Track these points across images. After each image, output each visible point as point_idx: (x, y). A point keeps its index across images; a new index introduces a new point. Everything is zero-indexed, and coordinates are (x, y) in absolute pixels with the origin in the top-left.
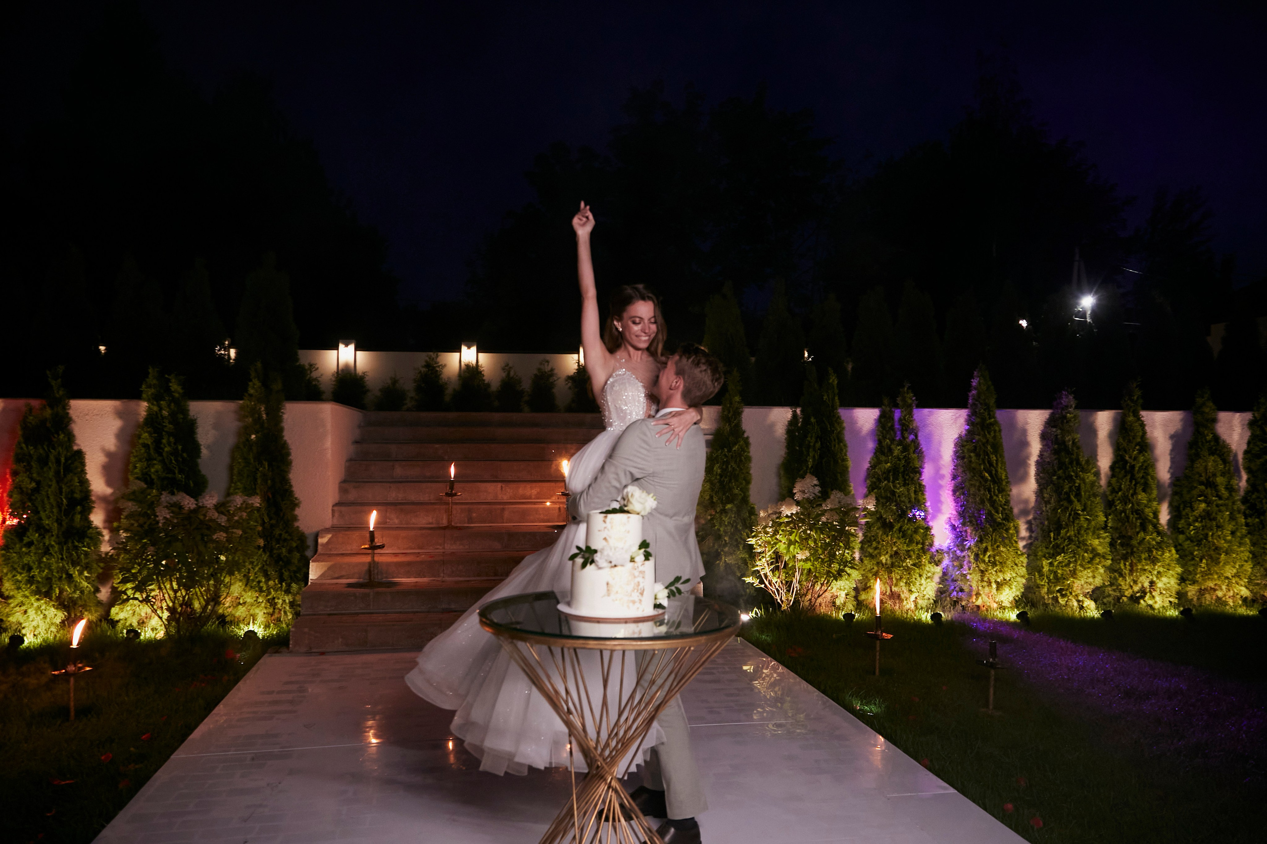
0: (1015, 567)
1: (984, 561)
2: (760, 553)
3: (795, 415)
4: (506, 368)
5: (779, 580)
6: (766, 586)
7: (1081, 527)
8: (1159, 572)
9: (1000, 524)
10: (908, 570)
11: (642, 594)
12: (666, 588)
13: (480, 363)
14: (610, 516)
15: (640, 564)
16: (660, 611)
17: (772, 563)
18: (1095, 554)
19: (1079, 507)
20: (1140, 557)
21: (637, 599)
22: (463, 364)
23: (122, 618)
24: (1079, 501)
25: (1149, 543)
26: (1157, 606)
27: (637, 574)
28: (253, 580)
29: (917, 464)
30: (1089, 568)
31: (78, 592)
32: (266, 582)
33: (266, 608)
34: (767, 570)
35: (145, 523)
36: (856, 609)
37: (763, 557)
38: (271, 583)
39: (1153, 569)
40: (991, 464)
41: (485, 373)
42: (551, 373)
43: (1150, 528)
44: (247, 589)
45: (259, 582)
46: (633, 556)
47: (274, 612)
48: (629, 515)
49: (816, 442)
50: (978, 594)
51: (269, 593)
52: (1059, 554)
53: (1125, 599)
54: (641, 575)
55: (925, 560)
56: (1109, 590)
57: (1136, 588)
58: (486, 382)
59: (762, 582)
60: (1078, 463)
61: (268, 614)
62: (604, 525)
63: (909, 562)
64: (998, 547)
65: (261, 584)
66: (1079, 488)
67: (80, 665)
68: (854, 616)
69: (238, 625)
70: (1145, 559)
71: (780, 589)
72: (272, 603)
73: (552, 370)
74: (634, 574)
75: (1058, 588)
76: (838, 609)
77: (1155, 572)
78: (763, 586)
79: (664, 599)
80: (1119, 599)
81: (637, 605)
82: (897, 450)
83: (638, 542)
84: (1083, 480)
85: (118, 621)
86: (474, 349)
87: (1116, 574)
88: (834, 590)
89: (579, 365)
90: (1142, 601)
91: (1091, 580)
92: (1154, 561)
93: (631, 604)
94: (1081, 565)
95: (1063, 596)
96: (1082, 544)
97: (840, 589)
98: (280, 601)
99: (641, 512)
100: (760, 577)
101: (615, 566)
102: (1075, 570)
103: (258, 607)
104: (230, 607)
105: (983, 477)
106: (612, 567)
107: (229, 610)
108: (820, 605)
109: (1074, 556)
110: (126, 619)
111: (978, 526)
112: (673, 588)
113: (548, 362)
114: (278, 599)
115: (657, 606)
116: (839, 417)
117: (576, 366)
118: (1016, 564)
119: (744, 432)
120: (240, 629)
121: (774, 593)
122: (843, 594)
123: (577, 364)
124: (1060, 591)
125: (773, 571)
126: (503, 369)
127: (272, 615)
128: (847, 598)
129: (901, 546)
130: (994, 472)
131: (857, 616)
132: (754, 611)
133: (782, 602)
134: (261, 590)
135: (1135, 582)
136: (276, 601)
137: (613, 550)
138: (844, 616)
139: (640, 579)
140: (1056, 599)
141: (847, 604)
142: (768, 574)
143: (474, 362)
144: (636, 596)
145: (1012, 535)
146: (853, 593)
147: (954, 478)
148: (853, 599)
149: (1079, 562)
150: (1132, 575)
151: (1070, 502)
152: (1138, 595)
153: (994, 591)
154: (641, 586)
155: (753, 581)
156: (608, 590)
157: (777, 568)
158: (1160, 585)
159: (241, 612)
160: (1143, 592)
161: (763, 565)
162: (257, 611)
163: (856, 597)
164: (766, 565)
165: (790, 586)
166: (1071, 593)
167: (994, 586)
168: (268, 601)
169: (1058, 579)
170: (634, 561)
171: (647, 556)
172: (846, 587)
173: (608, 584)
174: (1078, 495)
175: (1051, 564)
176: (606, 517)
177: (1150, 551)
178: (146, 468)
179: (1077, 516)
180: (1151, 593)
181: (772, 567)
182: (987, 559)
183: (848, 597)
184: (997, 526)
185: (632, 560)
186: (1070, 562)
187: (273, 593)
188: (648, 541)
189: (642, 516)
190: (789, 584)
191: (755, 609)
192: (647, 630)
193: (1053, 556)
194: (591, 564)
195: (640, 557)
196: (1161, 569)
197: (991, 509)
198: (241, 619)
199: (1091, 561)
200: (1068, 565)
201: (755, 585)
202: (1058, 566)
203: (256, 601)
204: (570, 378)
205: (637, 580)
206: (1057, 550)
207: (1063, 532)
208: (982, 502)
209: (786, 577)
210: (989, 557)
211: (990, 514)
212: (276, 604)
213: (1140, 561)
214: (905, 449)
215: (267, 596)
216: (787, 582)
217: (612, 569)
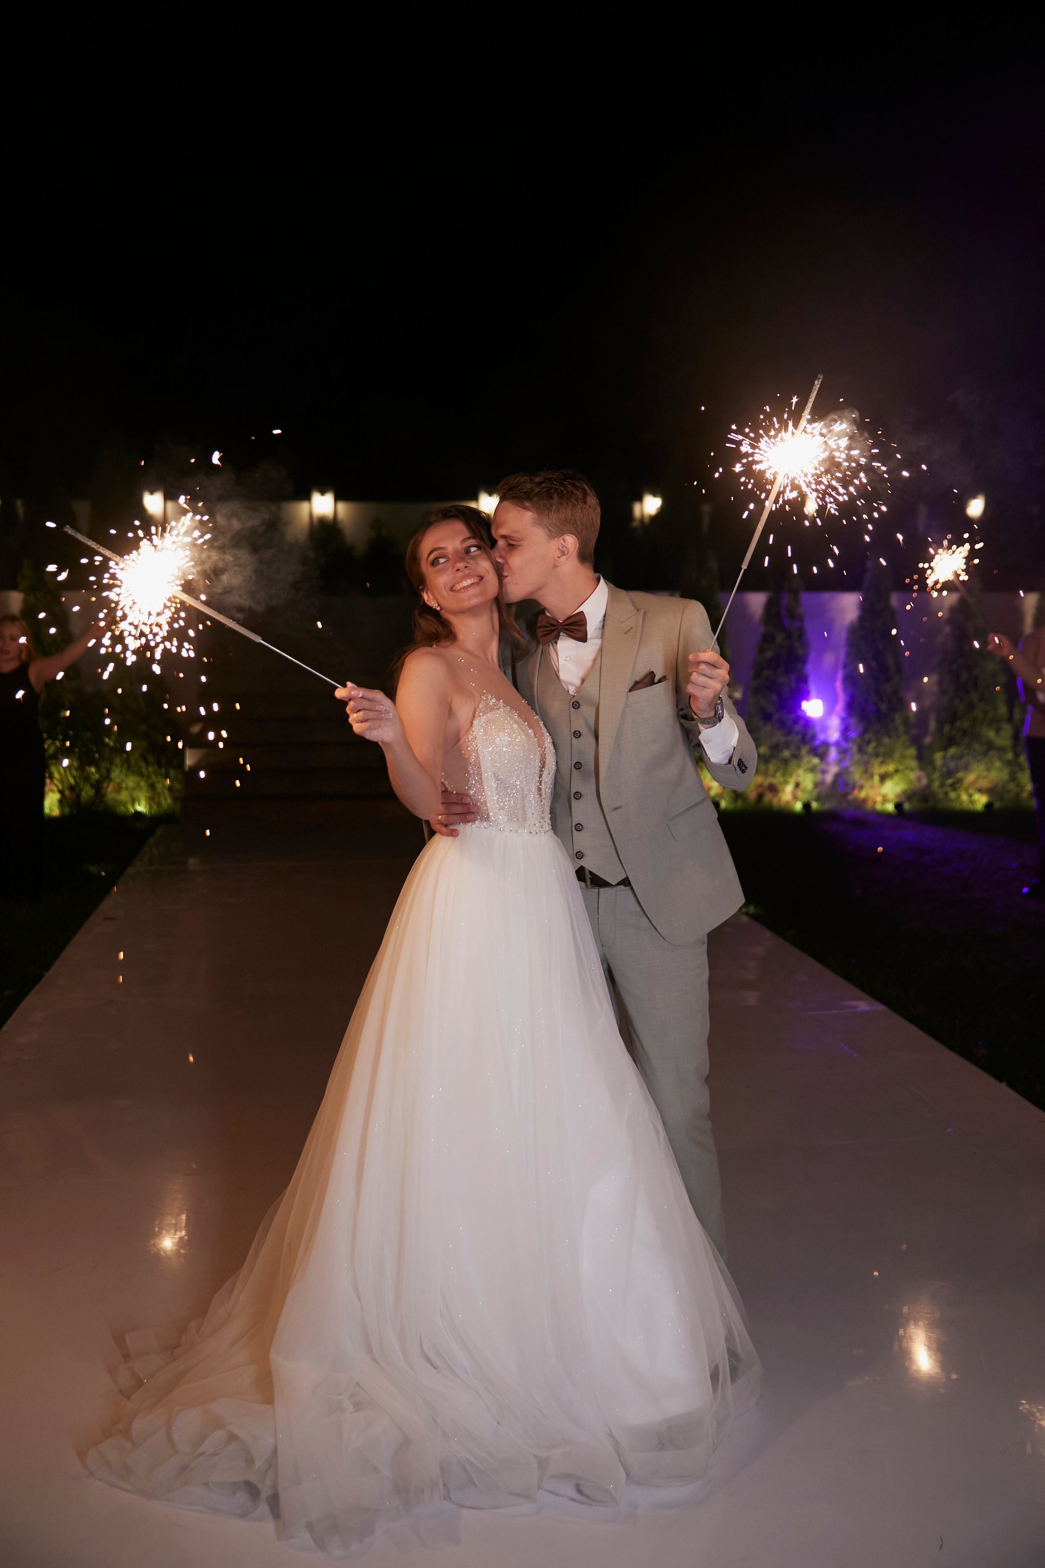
0: (905, 759)
1: (868, 753)
4: (376, 524)
7: (977, 718)
9: (886, 715)
10: (786, 762)
13: (339, 518)
18: (991, 745)
22: (315, 518)
29: (800, 652)
30: (982, 760)
32: (147, 769)
33: (148, 791)
38: (151, 768)
41: (346, 532)
44: (129, 774)
47: (155, 794)
50: (862, 787)
51: (150, 778)
52: (953, 746)
55: (804, 750)
58: (348, 544)
61: (150, 795)
63: (786, 754)
64: (882, 737)
69: (125, 807)
72: (152, 787)
75: (950, 781)
82: (780, 638)
86: (329, 497)
91: (984, 774)
94: (974, 758)
95: (955, 790)
96: (978, 737)
98: (160, 785)
102: (969, 762)
107: (113, 795)
109: (968, 749)
111: (863, 717)
114: (158, 783)
118: (906, 757)
120: (127, 809)
124: (952, 785)
126: (372, 526)
129: (779, 737)
134: (142, 775)
136: (156, 785)
140: (947, 793)
143: (331, 516)
149: (972, 754)
151: (968, 693)
153: (877, 783)
166: (962, 787)
167: (877, 778)
168: (149, 785)
169: (950, 773)
175: (944, 758)
179: (971, 706)
182: (871, 751)
184: (882, 717)
186: (963, 755)
187: (153, 777)
197: (878, 700)
198: (127, 800)
199: (986, 754)
200: (960, 758)
202: (951, 759)
203: (138, 785)
206: (952, 741)
207: (958, 723)
210: (874, 749)
211: (876, 704)
212: (156, 788)
214: (789, 636)
215: (148, 780)
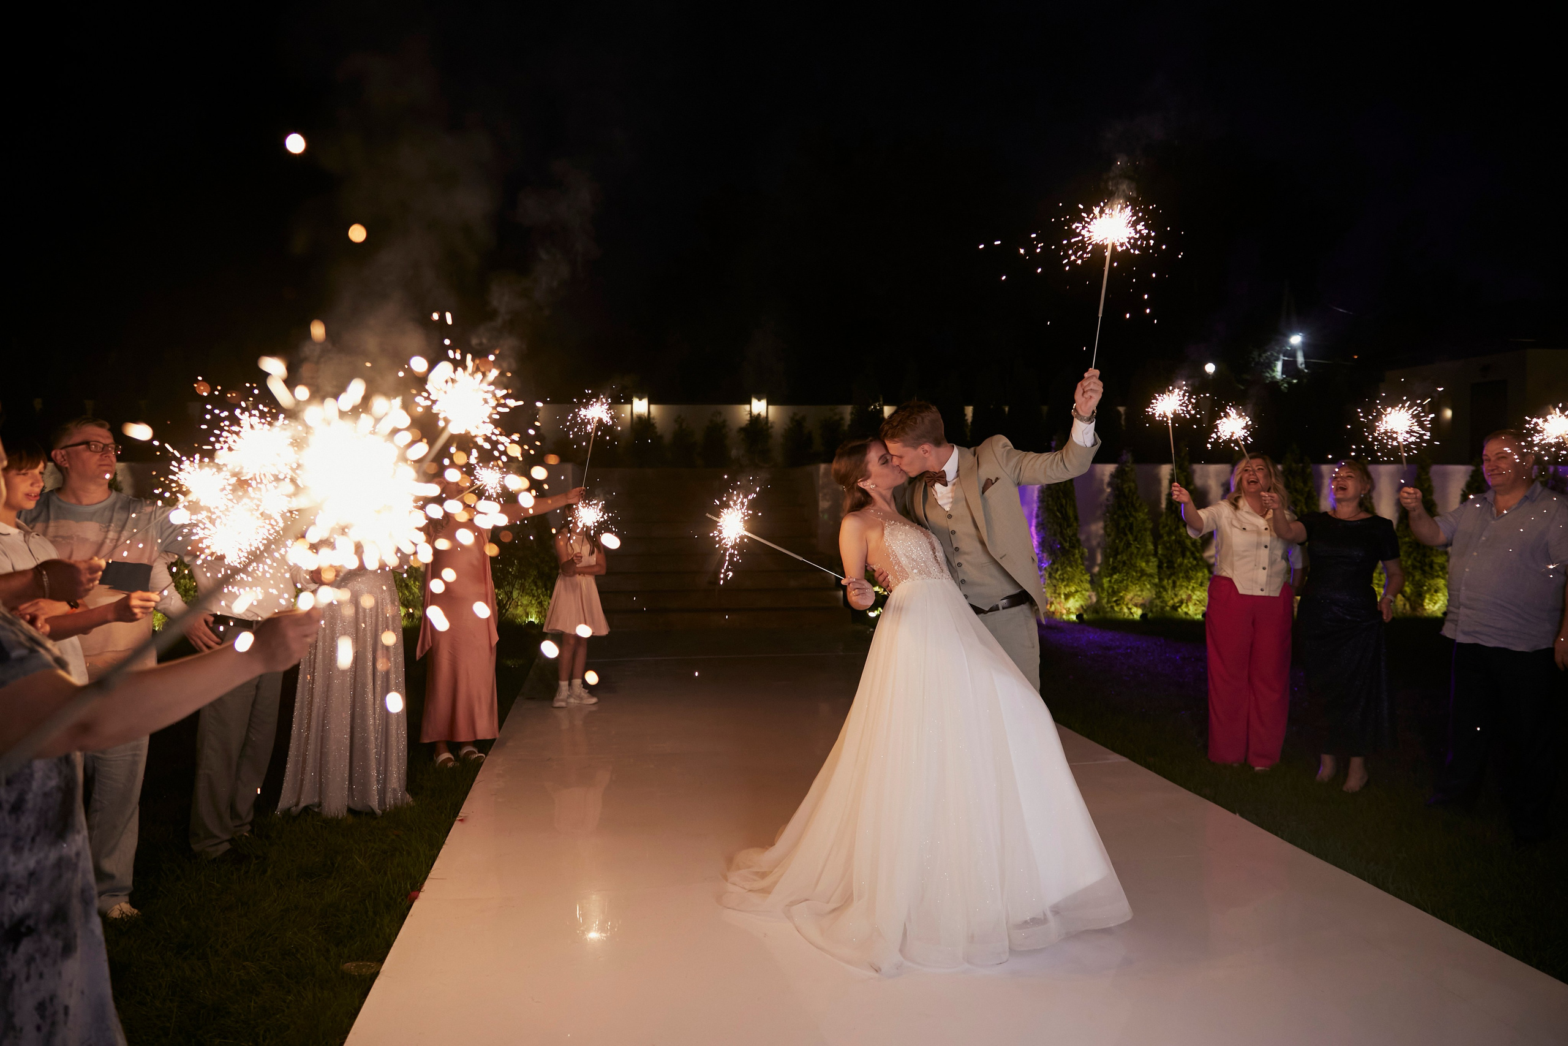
0: (1081, 583)
1: (1055, 578)
4: (679, 420)
7: (1132, 553)
8: (1193, 587)
9: (1068, 551)
13: (652, 416)
18: (1143, 573)
19: (1130, 538)
20: (1178, 576)
22: (634, 416)
24: (1132, 533)
25: (1187, 566)
26: (1190, 612)
28: (528, 589)
30: (1137, 584)
31: (412, 596)
32: (537, 590)
33: (537, 608)
38: (540, 591)
39: (1189, 585)
40: (1062, 506)
41: (657, 425)
42: (724, 424)
43: (1188, 554)
44: (524, 594)
45: (532, 590)
50: (1052, 603)
51: (539, 598)
52: (1115, 573)
53: (1168, 608)
56: (1158, 602)
57: (1176, 600)
58: (659, 434)
60: (1133, 506)
64: (1065, 567)
65: (534, 592)
66: (1131, 524)
70: (1183, 577)
73: (724, 421)
75: (1114, 599)
77: (1190, 588)
80: (1164, 607)
84: (1135, 518)
86: (645, 401)
87: (1161, 590)
89: (751, 416)
90: (1179, 610)
91: (1139, 593)
92: (1189, 579)
94: (1131, 582)
95: (1118, 605)
96: (1133, 566)
98: (546, 603)
102: (1127, 585)
103: (532, 607)
105: (1056, 516)
109: (1127, 576)
111: (1052, 552)
113: (720, 413)
114: (545, 601)
117: (748, 417)
118: (1082, 581)
123: (749, 415)
124: (1115, 601)
126: (676, 421)
130: (1064, 512)
135: (1176, 595)
140: (1112, 607)
143: (646, 414)
145: (1077, 559)
147: (1037, 516)
149: (1130, 579)
150: (1174, 590)
151: (1126, 535)
152: (1178, 605)
153: (1063, 600)
158: (1194, 597)
160: (1181, 602)
162: (531, 610)
166: (1123, 603)
167: (1063, 596)
169: (1114, 593)
174: (1131, 529)
175: (1109, 582)
177: (1187, 572)
179: (1128, 545)
180: (1187, 603)
182: (1057, 577)
184: (1065, 552)
186: (1123, 580)
193: (1111, 575)
196: (1195, 586)
197: (1061, 539)
199: (1139, 579)
200: (1121, 582)
202: (1114, 583)
204: (743, 430)
206: (1115, 570)
207: (1119, 557)
208: (1055, 535)
210: (1060, 575)
211: (1061, 544)
213: (1178, 579)
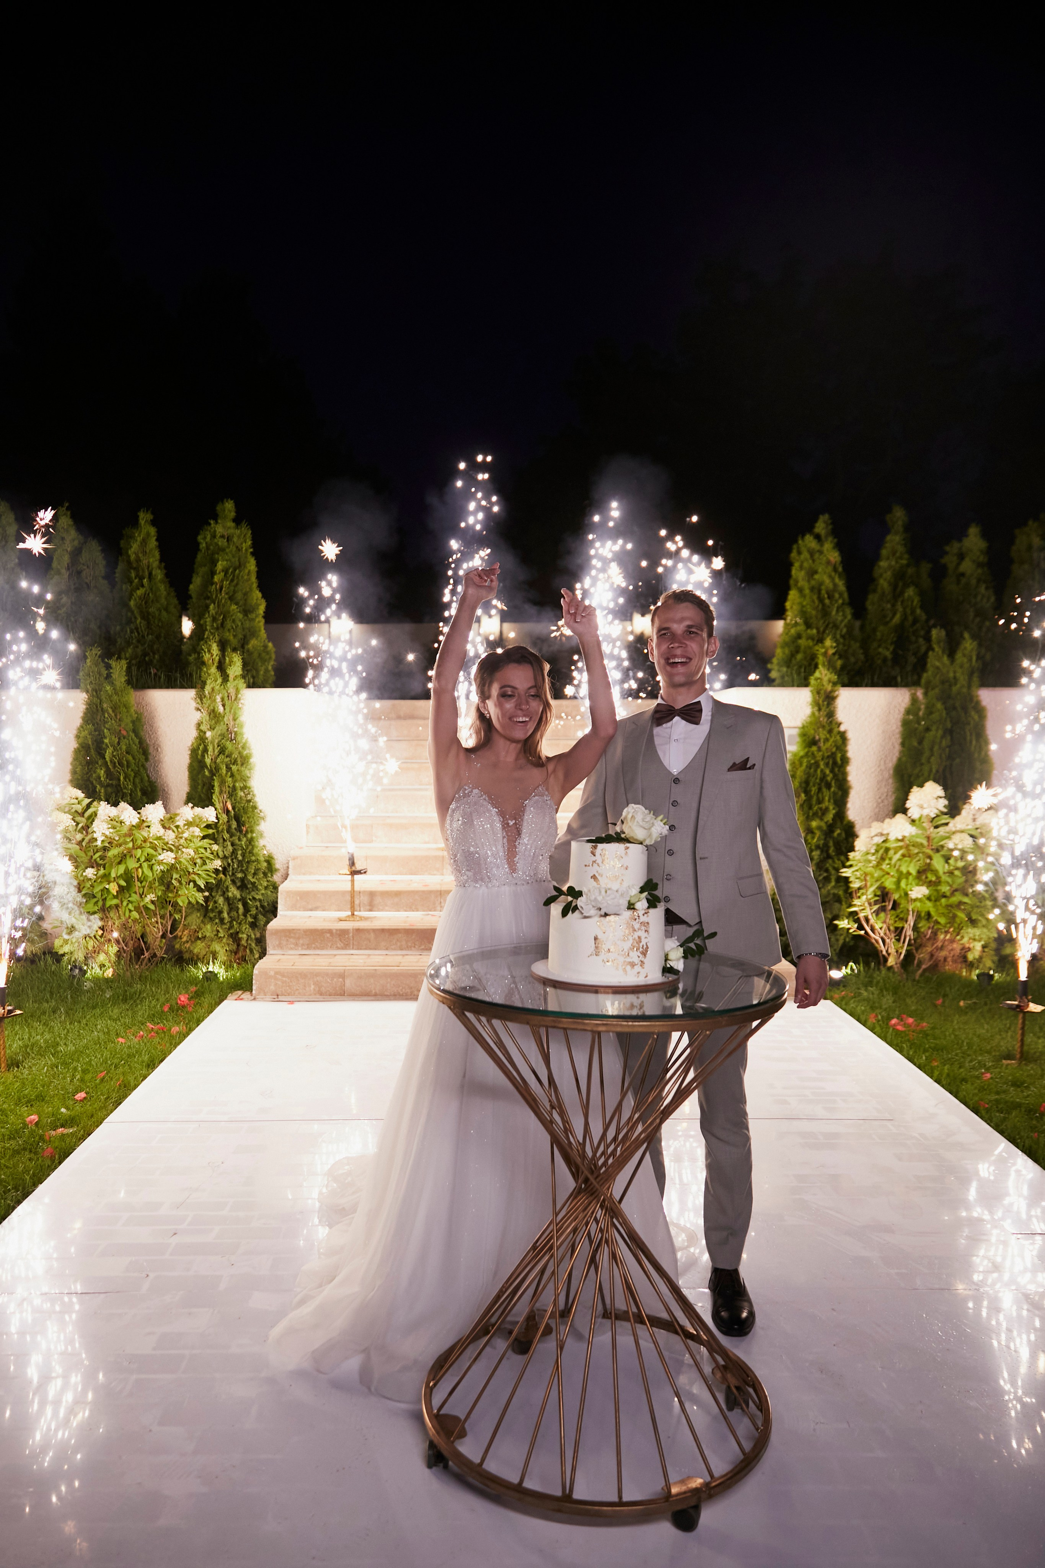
2: (859, 889)
3: (914, 700)
5: (885, 926)
6: (866, 933)
11: (644, 954)
12: (681, 946)
13: (504, 636)
14: (600, 846)
15: (641, 913)
16: (671, 977)
17: (876, 903)
21: (636, 960)
23: (66, 951)
27: (637, 926)
28: (212, 910)
33: (228, 944)
34: (868, 912)
35: (83, 839)
36: (997, 967)
37: (863, 894)
38: (234, 914)
44: (206, 921)
45: (220, 912)
46: (632, 902)
47: (238, 949)
48: (628, 845)
49: (943, 737)
51: (232, 926)
54: (643, 928)
59: (861, 927)
61: (231, 951)
62: (594, 858)
65: (222, 915)
67: (10, 1008)
68: (992, 977)
69: (196, 964)
71: (886, 938)
72: (235, 938)
74: (633, 927)
76: (971, 966)
78: (862, 932)
79: (678, 960)
81: (638, 968)
83: (641, 881)
85: (63, 955)
88: (965, 940)
93: (629, 968)
97: (974, 940)
98: (245, 936)
99: (645, 840)
100: (857, 921)
101: (606, 915)
103: (219, 942)
104: (187, 942)
106: (601, 916)
107: (187, 945)
108: (945, 959)
110: (71, 953)
112: (692, 945)
114: (243, 933)
115: (667, 970)
116: (978, 703)
119: (839, 724)
120: (198, 968)
121: (877, 941)
122: (978, 946)
125: (877, 913)
127: (236, 953)
128: (984, 952)
131: (997, 976)
132: (849, 967)
133: (889, 954)
134: (222, 923)
136: (240, 936)
137: (603, 892)
138: (978, 976)
139: (642, 934)
141: (984, 959)
142: (870, 917)
144: (635, 956)
146: (993, 945)
148: (992, 953)
154: (643, 942)
155: (849, 926)
156: (596, 947)
157: (883, 909)
159: (199, 948)
161: (862, 905)
162: (218, 947)
163: (997, 951)
164: (866, 904)
165: (900, 935)
168: (231, 935)
170: (634, 909)
171: (653, 903)
172: (984, 936)
173: (596, 939)
176: (595, 847)
178: (87, 773)
181: (876, 907)
183: (986, 950)
185: (631, 907)
187: (235, 926)
188: (655, 881)
189: (646, 846)
190: (899, 932)
191: (851, 964)
192: (651, 1004)
194: (573, 912)
195: (642, 905)
198: (201, 956)
201: (851, 931)
203: (217, 935)
205: (636, 935)
209: (895, 922)
212: (240, 939)
215: (229, 929)
216: (896, 928)
217: (602, 918)
